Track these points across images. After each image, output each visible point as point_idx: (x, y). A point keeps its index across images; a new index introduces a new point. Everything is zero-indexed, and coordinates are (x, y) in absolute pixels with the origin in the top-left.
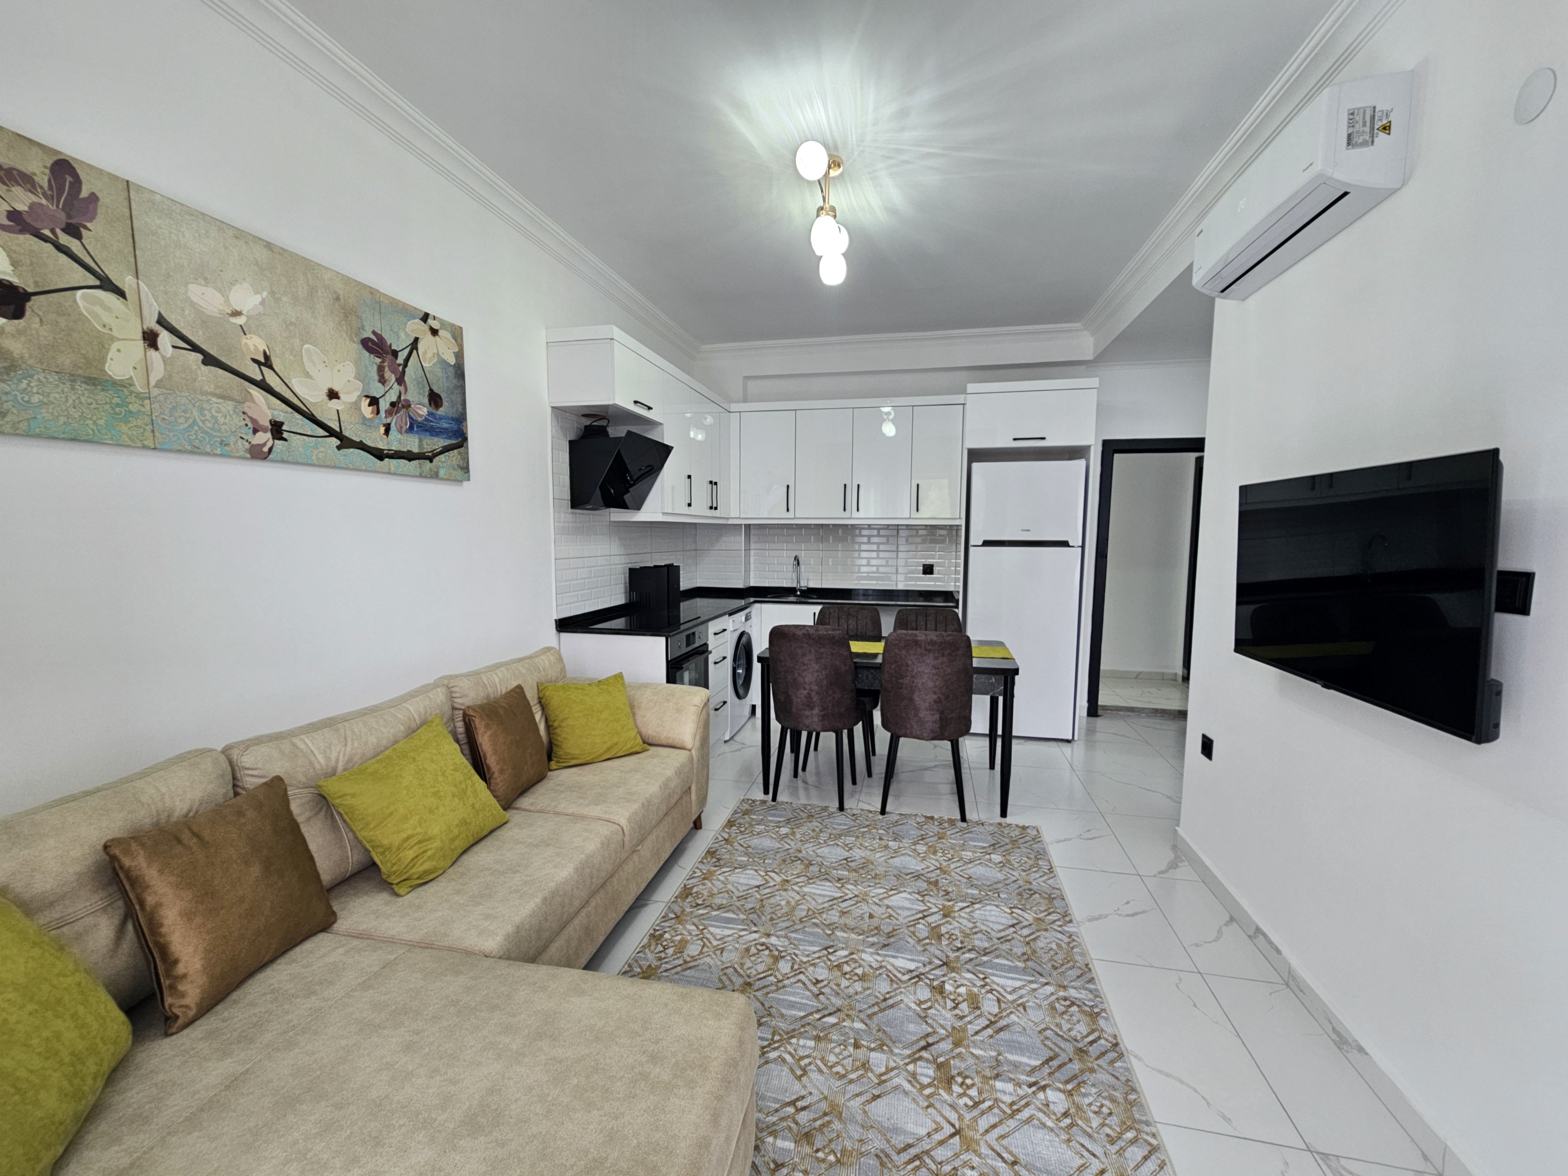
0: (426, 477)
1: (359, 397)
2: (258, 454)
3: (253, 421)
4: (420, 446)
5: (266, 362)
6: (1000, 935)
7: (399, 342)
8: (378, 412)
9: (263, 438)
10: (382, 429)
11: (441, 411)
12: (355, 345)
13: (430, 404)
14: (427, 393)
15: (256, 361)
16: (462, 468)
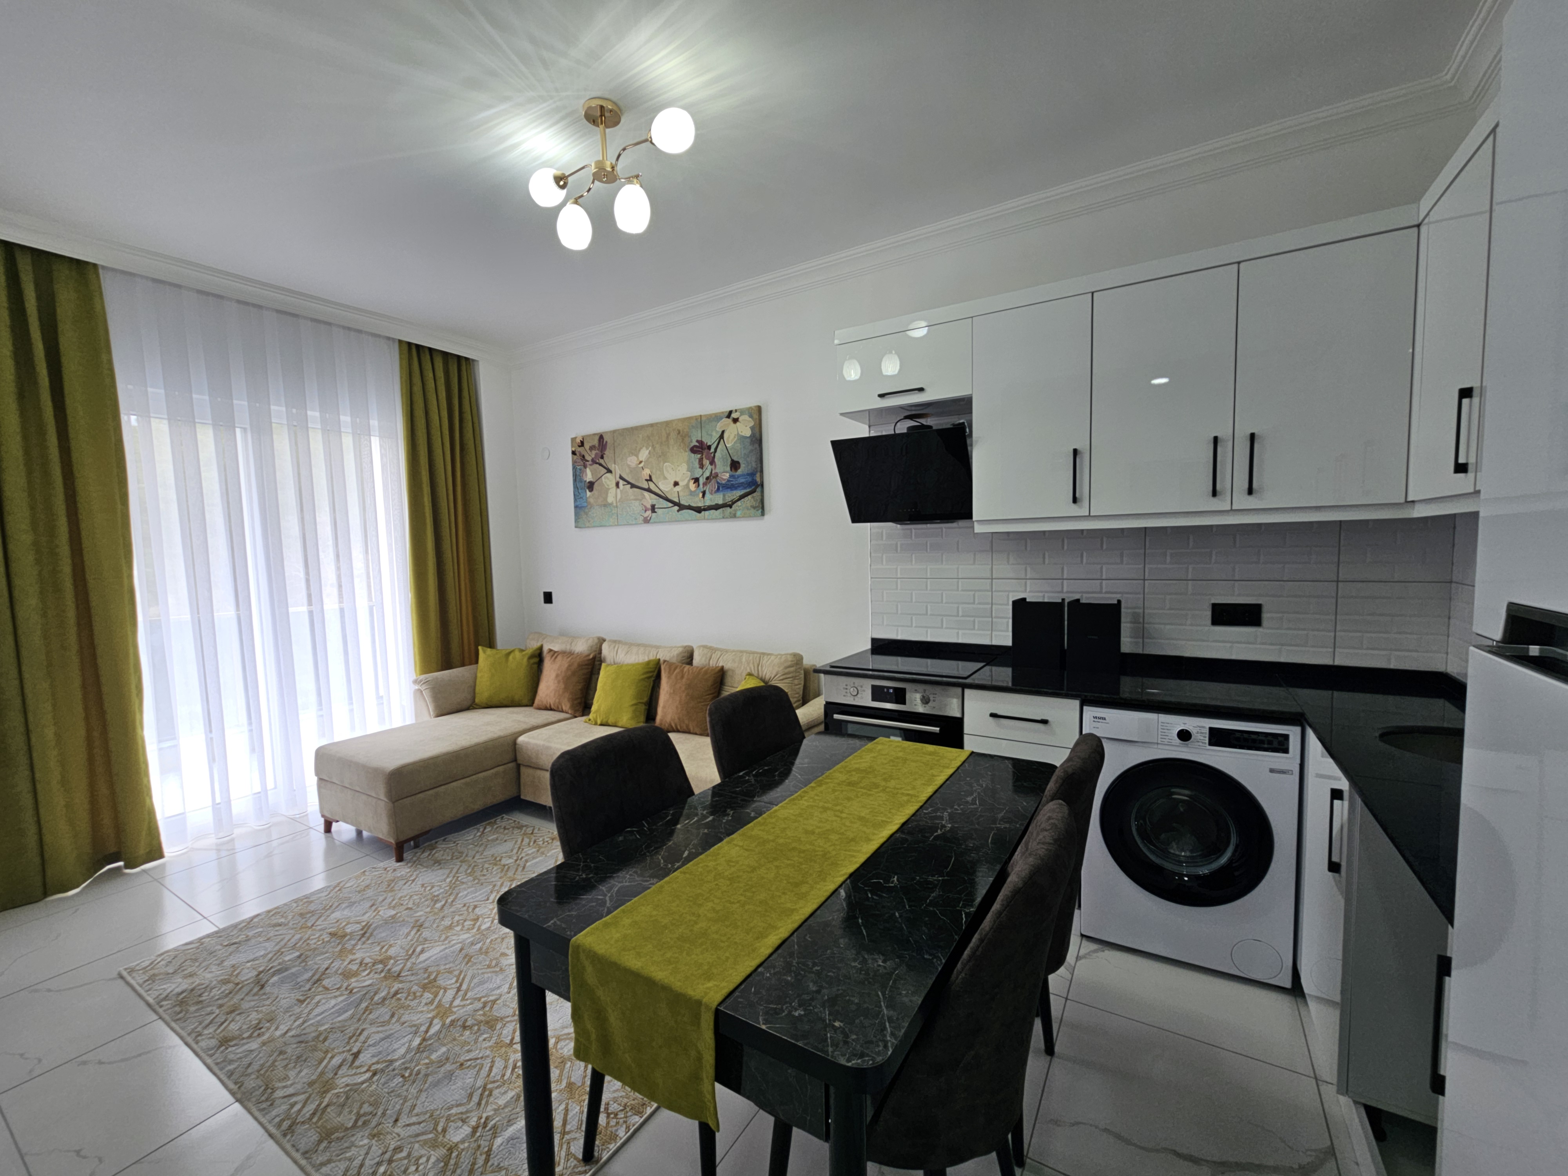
0: (727, 518)
1: (689, 481)
2: (647, 521)
3: (645, 507)
4: (724, 499)
5: (650, 479)
6: (365, 1034)
7: (710, 439)
8: (699, 485)
9: (649, 513)
10: (701, 495)
11: (739, 472)
12: (687, 453)
13: (731, 470)
14: (729, 463)
15: (647, 480)
16: (754, 508)
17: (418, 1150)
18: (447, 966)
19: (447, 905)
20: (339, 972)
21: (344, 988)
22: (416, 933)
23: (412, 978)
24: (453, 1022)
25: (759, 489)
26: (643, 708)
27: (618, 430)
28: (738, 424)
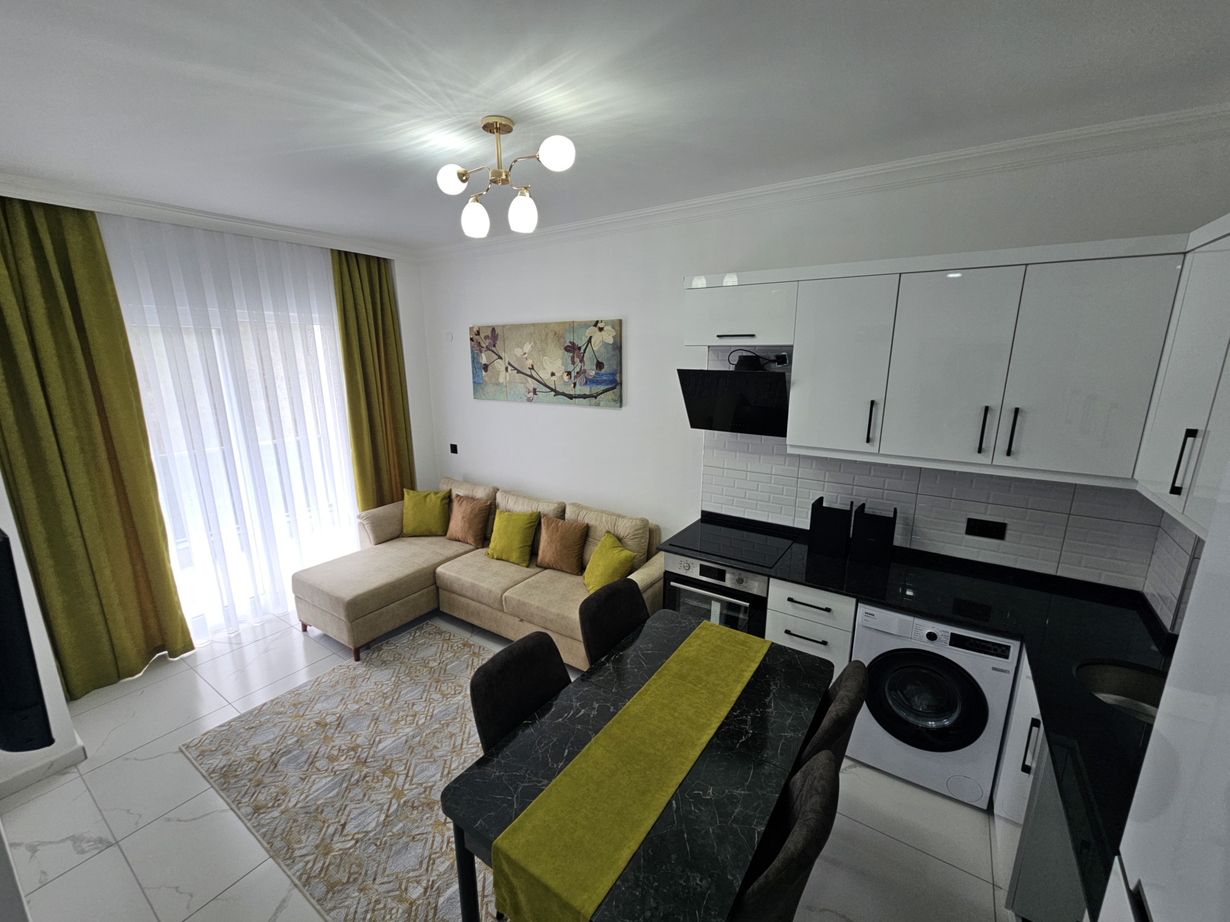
0: (592, 406)
1: (563, 373)
2: (530, 400)
3: (528, 389)
4: (590, 391)
5: (532, 368)
6: (348, 809)
7: (581, 342)
8: (571, 378)
9: (531, 394)
10: (572, 385)
11: (603, 371)
12: (562, 351)
13: (597, 369)
14: (595, 363)
15: (529, 368)
16: (614, 401)
17: (391, 904)
18: (398, 756)
19: (394, 701)
20: (326, 756)
21: (330, 770)
22: (374, 725)
23: (375, 764)
24: (405, 802)
25: (618, 387)
26: (528, 550)
27: (507, 325)
28: (603, 332)
